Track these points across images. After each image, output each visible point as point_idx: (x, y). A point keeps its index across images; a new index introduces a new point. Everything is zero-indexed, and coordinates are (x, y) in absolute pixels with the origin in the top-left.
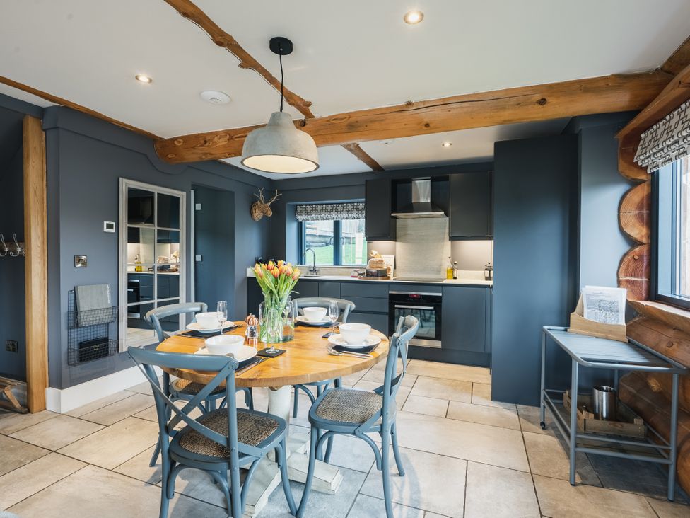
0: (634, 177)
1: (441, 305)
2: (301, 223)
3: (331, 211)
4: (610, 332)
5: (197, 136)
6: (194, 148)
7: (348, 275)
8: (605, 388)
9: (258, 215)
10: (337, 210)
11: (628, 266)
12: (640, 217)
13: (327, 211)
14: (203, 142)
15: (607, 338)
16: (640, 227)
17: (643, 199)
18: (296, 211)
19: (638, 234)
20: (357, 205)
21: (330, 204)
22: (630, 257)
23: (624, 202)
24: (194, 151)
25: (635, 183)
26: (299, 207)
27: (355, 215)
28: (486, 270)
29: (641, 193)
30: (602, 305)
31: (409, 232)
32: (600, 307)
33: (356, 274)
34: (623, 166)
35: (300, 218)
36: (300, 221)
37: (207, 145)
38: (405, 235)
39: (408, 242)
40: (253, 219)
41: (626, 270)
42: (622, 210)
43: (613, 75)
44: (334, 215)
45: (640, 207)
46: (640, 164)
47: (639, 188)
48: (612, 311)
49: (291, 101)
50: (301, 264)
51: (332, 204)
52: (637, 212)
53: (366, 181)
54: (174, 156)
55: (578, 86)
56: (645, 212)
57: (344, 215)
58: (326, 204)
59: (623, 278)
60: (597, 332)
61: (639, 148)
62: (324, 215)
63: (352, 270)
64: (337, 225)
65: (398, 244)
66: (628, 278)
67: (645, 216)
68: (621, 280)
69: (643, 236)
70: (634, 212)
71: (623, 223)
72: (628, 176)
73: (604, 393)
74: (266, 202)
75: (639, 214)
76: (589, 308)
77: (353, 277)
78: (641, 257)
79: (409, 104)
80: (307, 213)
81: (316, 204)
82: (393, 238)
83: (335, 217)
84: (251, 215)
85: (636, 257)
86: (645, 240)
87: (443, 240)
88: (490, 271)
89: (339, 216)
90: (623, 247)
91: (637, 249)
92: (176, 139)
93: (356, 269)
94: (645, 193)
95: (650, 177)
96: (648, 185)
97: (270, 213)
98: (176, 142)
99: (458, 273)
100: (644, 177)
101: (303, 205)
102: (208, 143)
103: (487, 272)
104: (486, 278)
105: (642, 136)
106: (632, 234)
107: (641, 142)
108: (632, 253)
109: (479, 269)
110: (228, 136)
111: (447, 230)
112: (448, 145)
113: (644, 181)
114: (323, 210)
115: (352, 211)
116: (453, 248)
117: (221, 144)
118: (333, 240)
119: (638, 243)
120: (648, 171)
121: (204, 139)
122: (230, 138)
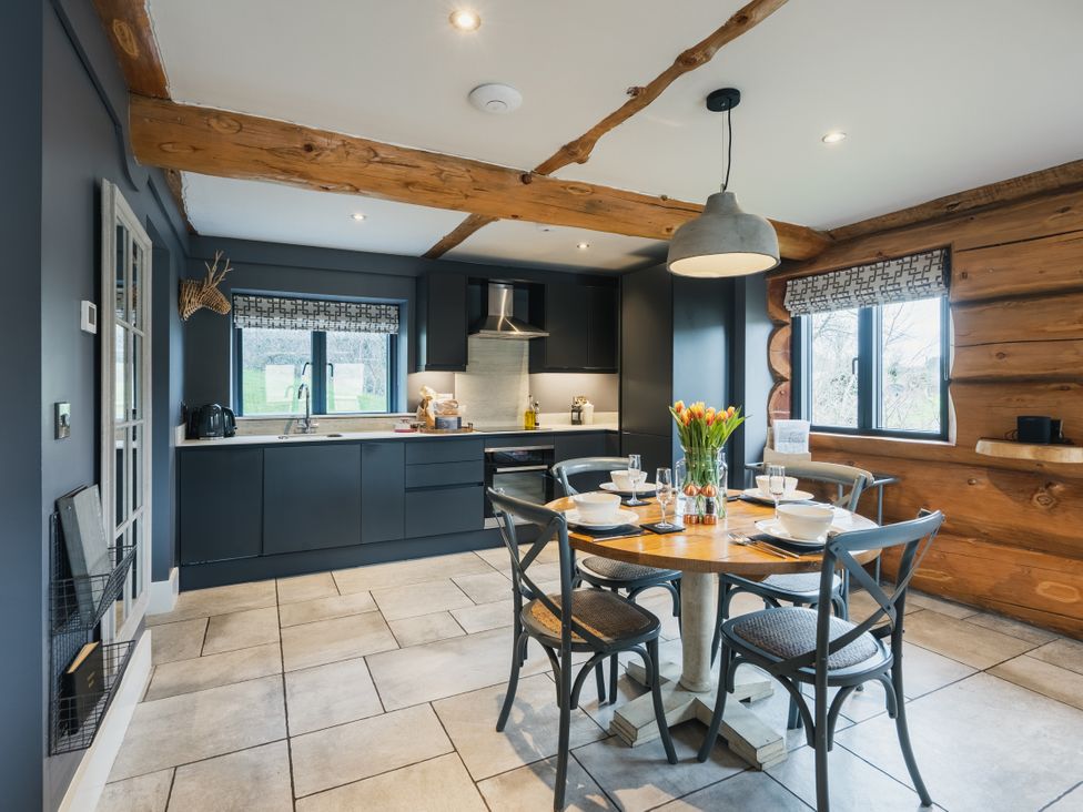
0: (780, 319)
3: (316, 313)
6: (271, 151)
9: (192, 309)
10: (328, 313)
11: (776, 400)
12: (785, 355)
13: (306, 313)
14: (299, 145)
16: (786, 365)
17: (787, 339)
18: (234, 307)
19: (784, 371)
22: (777, 393)
23: (772, 341)
25: (778, 325)
26: (242, 298)
28: (573, 411)
29: (784, 335)
30: (792, 437)
32: (790, 439)
33: (407, 427)
34: (772, 308)
35: (241, 322)
36: (239, 326)
37: (311, 155)
39: (473, 374)
40: (182, 317)
41: (775, 404)
42: (771, 348)
45: (785, 347)
46: (787, 308)
47: (785, 328)
48: (798, 442)
51: (318, 300)
52: (783, 351)
56: (788, 351)
58: (304, 299)
59: (772, 412)
61: (788, 294)
62: (299, 320)
64: (319, 340)
65: (458, 376)
66: (776, 412)
67: (789, 355)
68: (771, 414)
69: (787, 373)
70: (781, 351)
71: (771, 361)
72: (774, 318)
75: (784, 353)
76: (782, 441)
77: (397, 431)
78: (786, 393)
79: (664, 198)
80: (260, 312)
85: (782, 393)
86: (788, 377)
87: (519, 372)
88: (579, 412)
91: (783, 385)
94: (789, 335)
95: (792, 321)
96: (791, 328)
99: (541, 418)
100: (788, 320)
101: (248, 295)
102: (313, 153)
103: (575, 414)
104: (574, 422)
105: (789, 283)
106: (778, 370)
107: (789, 289)
108: (779, 389)
109: (563, 410)
110: (372, 154)
111: (526, 359)
112: (583, 246)
113: (787, 324)
114: (296, 310)
115: (357, 317)
116: (532, 385)
117: (349, 164)
118: (309, 367)
119: (783, 379)
120: (792, 315)
121: (307, 143)
122: (377, 159)
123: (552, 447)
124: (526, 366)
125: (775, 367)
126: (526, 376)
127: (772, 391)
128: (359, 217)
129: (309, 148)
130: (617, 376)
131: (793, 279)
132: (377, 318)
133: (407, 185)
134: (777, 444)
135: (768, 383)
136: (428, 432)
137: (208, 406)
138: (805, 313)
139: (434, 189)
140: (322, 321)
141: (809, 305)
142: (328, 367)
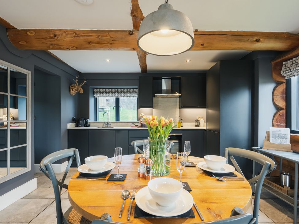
0: (279, 80)
1: (181, 140)
2: (96, 98)
3: (115, 92)
4: (284, 148)
5: (48, 31)
6: (45, 39)
7: (129, 126)
8: (285, 173)
9: (74, 92)
10: (118, 92)
11: (277, 118)
12: (282, 97)
13: (112, 92)
14: (52, 35)
15: (282, 151)
16: (283, 102)
17: (284, 90)
18: (94, 92)
19: (282, 105)
20: (129, 90)
21: (114, 89)
22: (277, 115)
23: (275, 91)
24: (44, 41)
25: (278, 84)
26: (96, 89)
27: (128, 95)
28: (196, 122)
29: (282, 88)
30: (279, 136)
31: (159, 104)
32: (278, 137)
33: (134, 126)
34: (274, 75)
35: (96, 96)
36: (96, 97)
37: (56, 38)
38: (158, 105)
39: (159, 109)
40: (71, 94)
41: (277, 120)
42: (274, 94)
43: (287, 32)
44: (117, 95)
45: (282, 93)
46: (283, 75)
47: (282, 85)
48: (284, 138)
49: (135, 13)
50: (97, 121)
51: (116, 89)
52: (281, 95)
53: (140, 77)
54: (26, 43)
55: (274, 35)
56: (284, 95)
57: (122, 95)
58: (112, 89)
59: (275, 124)
60: (277, 148)
61: (283, 68)
62: (110, 95)
63: (131, 124)
64: (117, 100)
65: (154, 110)
66: (277, 124)
67: (284, 97)
68: (274, 125)
69: (284, 106)
70: (280, 95)
71: (275, 100)
72: (276, 80)
73: (287, 176)
74: (79, 84)
75: (282, 96)
76: (273, 138)
77: (132, 127)
78: (283, 115)
80: (100, 93)
81: (106, 89)
82: (151, 106)
83: (117, 96)
84: (70, 91)
85: (281, 115)
86: (284, 108)
87: (176, 108)
88: (198, 122)
89: (119, 95)
90: (274, 110)
91: (281, 111)
92: (29, 30)
93: (133, 123)
94: (285, 87)
95: (286, 81)
96: (285, 85)
97: (82, 91)
98: (28, 33)
99: (183, 124)
100: (284, 81)
101: (98, 88)
102: (57, 37)
103: (197, 123)
104: (196, 126)
105: (284, 63)
106: (279, 105)
107: (284, 66)
108: (279, 113)
109: (192, 122)
110: (75, 34)
111: (178, 104)
112: (188, 61)
113: (284, 83)
114: (110, 92)
115: (126, 93)
116: (180, 112)
117: (68, 39)
118: (115, 108)
119: (282, 109)
120: (286, 78)
121: (54, 34)
122: (76, 36)
123: (181, 134)
124: (178, 106)
125: (277, 103)
126: (178, 110)
127: (275, 114)
128: (108, 61)
129: (55, 36)
130: (206, 109)
131: (286, 60)
132: (132, 93)
133: (89, 43)
134: (271, 139)
135: (273, 110)
136: (138, 128)
137: (80, 118)
138: (292, 76)
139: (98, 43)
140: (116, 94)
141: (294, 72)
142: (120, 108)
